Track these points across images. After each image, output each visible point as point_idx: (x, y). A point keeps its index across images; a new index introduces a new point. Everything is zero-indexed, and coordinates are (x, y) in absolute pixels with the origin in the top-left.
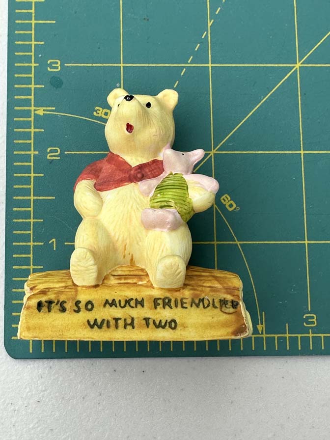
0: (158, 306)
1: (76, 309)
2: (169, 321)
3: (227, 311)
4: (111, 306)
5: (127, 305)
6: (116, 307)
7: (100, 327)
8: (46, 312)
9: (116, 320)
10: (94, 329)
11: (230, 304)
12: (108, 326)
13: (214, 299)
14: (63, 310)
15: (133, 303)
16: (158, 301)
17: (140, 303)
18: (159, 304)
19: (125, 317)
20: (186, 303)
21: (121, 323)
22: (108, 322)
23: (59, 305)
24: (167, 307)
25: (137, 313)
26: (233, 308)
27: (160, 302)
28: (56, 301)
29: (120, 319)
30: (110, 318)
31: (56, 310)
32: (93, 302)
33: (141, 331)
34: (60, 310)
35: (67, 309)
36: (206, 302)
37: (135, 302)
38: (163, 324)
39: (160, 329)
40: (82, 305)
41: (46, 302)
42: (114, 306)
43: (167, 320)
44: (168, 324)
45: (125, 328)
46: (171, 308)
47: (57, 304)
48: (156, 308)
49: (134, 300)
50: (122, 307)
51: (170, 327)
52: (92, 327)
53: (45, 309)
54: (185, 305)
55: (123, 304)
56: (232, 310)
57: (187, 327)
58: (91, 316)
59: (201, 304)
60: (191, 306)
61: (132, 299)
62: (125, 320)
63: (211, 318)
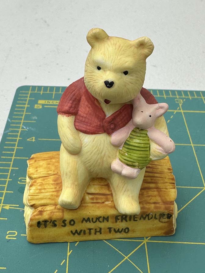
0: (118, 221)
1: (63, 224)
2: (124, 229)
3: (164, 220)
4: (86, 222)
5: (98, 221)
6: (90, 222)
7: (79, 234)
8: (44, 228)
9: (90, 229)
10: (75, 236)
11: (166, 216)
12: (85, 233)
13: (156, 214)
14: (55, 225)
15: (101, 220)
16: (118, 218)
17: (106, 219)
18: (119, 219)
19: (95, 228)
20: (137, 218)
21: (93, 231)
22: (84, 231)
23: (52, 223)
24: (124, 221)
25: (103, 225)
26: (168, 219)
27: (119, 218)
28: (50, 221)
29: (92, 229)
30: (85, 229)
31: (50, 226)
32: (75, 220)
33: (106, 235)
34: (52, 226)
35: (57, 225)
36: (150, 216)
37: (103, 219)
38: (120, 230)
39: (118, 233)
40: (67, 222)
41: (43, 221)
42: (88, 222)
43: (123, 229)
44: (123, 231)
45: (95, 234)
46: (126, 221)
47: (50, 223)
48: (116, 222)
49: (102, 218)
50: (94, 222)
51: (125, 232)
52: (74, 234)
53: (43, 226)
54: (136, 219)
55: (94, 220)
56: (166, 220)
57: (136, 231)
58: (73, 228)
59: (147, 217)
60: (140, 219)
61: (101, 217)
62: (96, 229)
63: (152, 225)
